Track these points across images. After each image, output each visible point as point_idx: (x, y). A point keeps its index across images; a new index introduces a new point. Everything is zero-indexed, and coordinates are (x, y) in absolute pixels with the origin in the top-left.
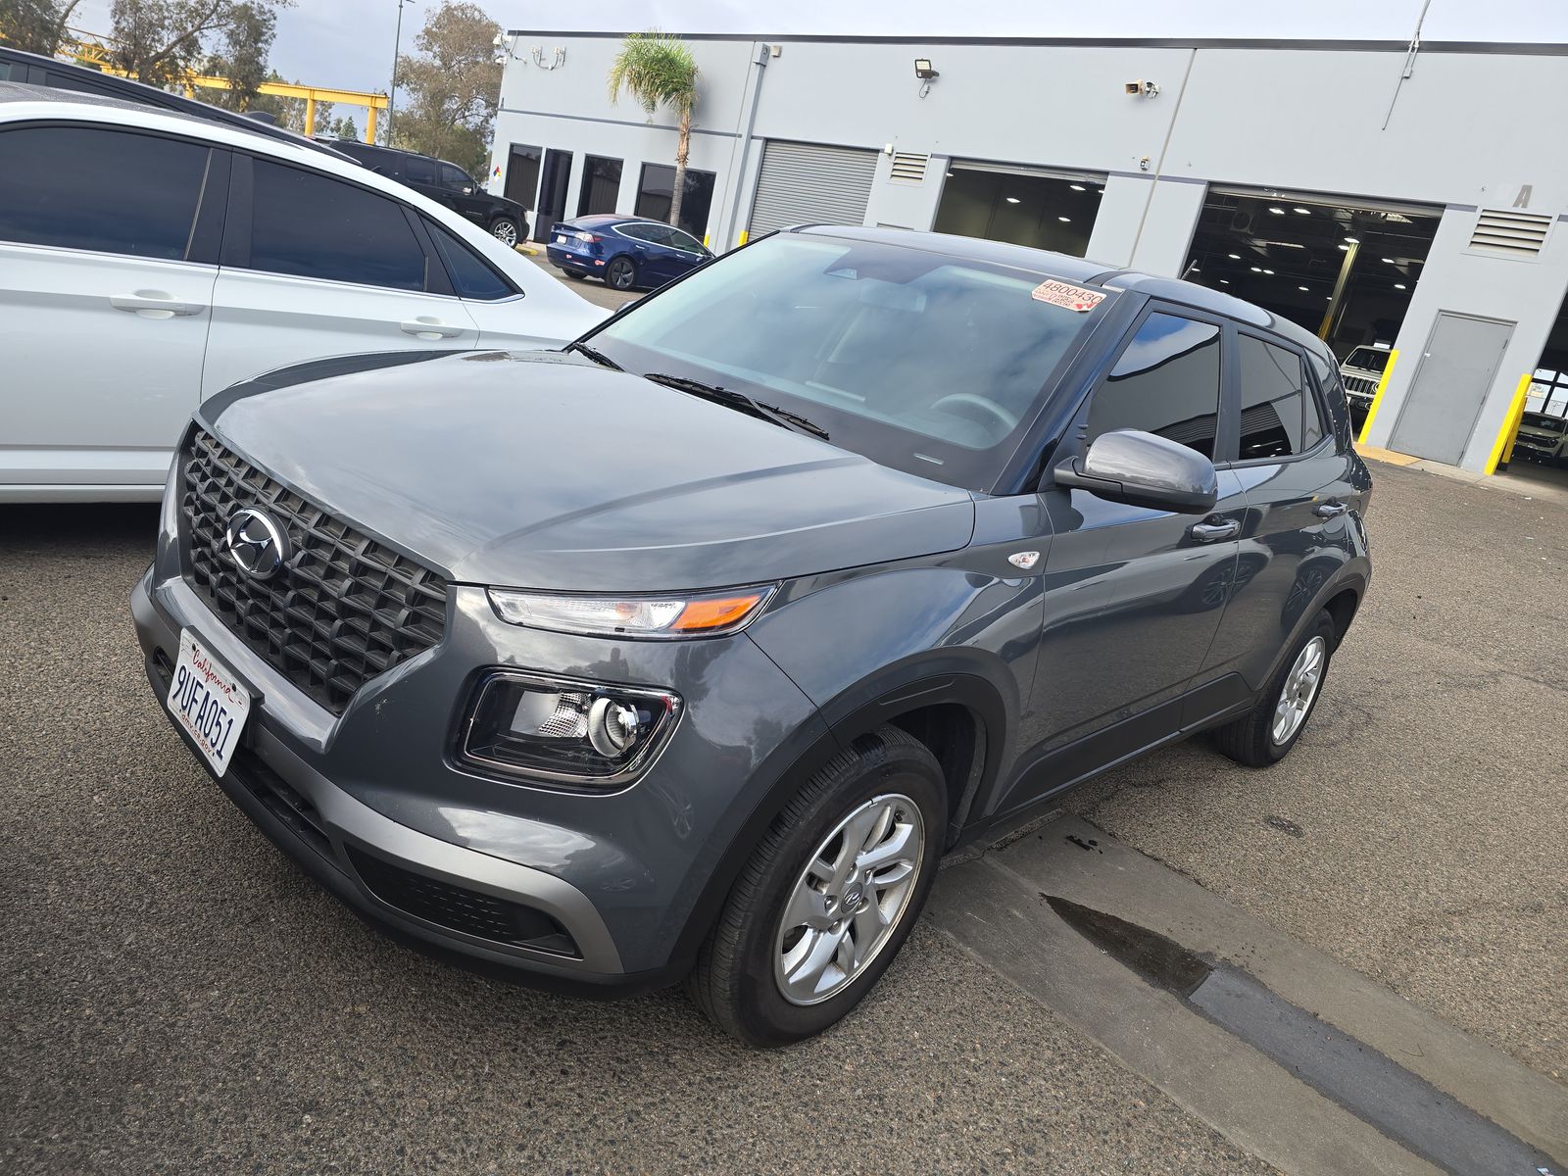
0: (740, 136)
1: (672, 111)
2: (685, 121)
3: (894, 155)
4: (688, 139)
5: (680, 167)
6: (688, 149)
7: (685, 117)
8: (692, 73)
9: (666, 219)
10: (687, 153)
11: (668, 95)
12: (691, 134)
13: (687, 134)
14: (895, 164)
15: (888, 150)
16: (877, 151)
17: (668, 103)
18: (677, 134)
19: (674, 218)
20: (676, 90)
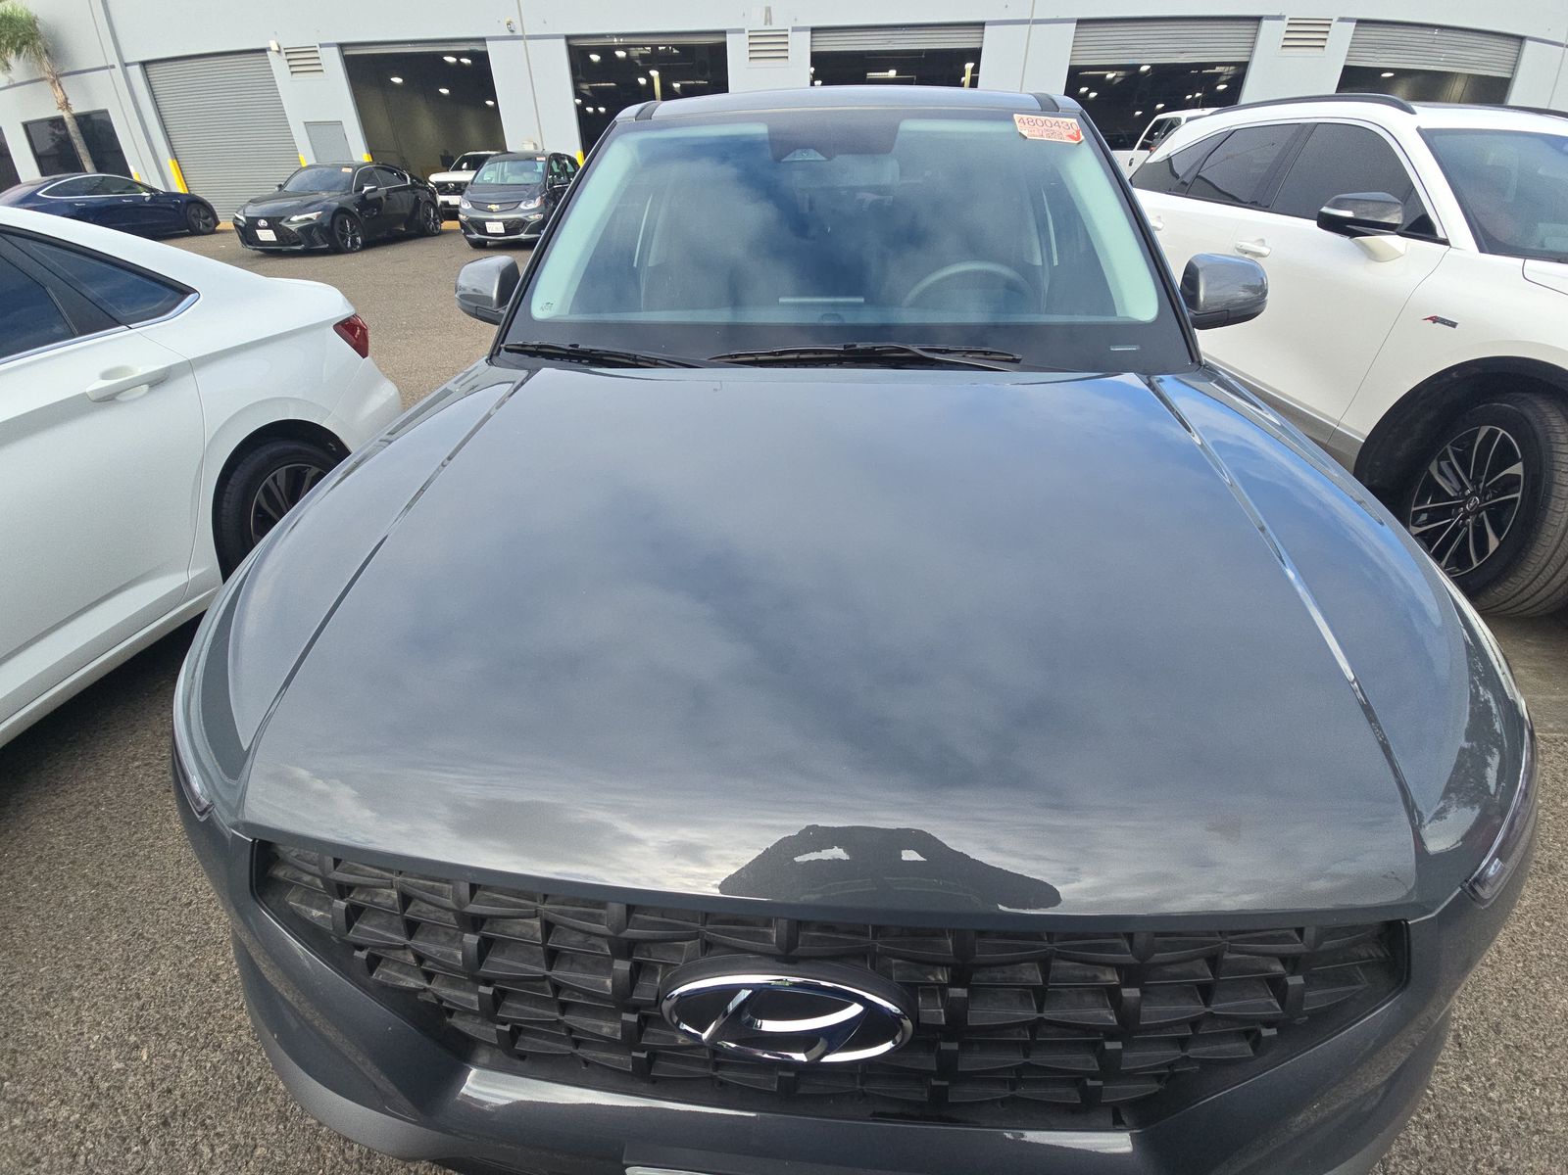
0: (113, 67)
1: (30, 64)
2: (47, 68)
3: (283, 52)
4: (60, 85)
5: (66, 115)
6: (64, 94)
7: (45, 65)
8: (32, 22)
9: (81, 169)
10: (66, 99)
11: (19, 51)
12: (60, 79)
13: (56, 79)
14: (289, 60)
15: (275, 47)
16: (263, 51)
17: (21, 58)
18: (46, 85)
19: (88, 166)
20: (25, 43)
